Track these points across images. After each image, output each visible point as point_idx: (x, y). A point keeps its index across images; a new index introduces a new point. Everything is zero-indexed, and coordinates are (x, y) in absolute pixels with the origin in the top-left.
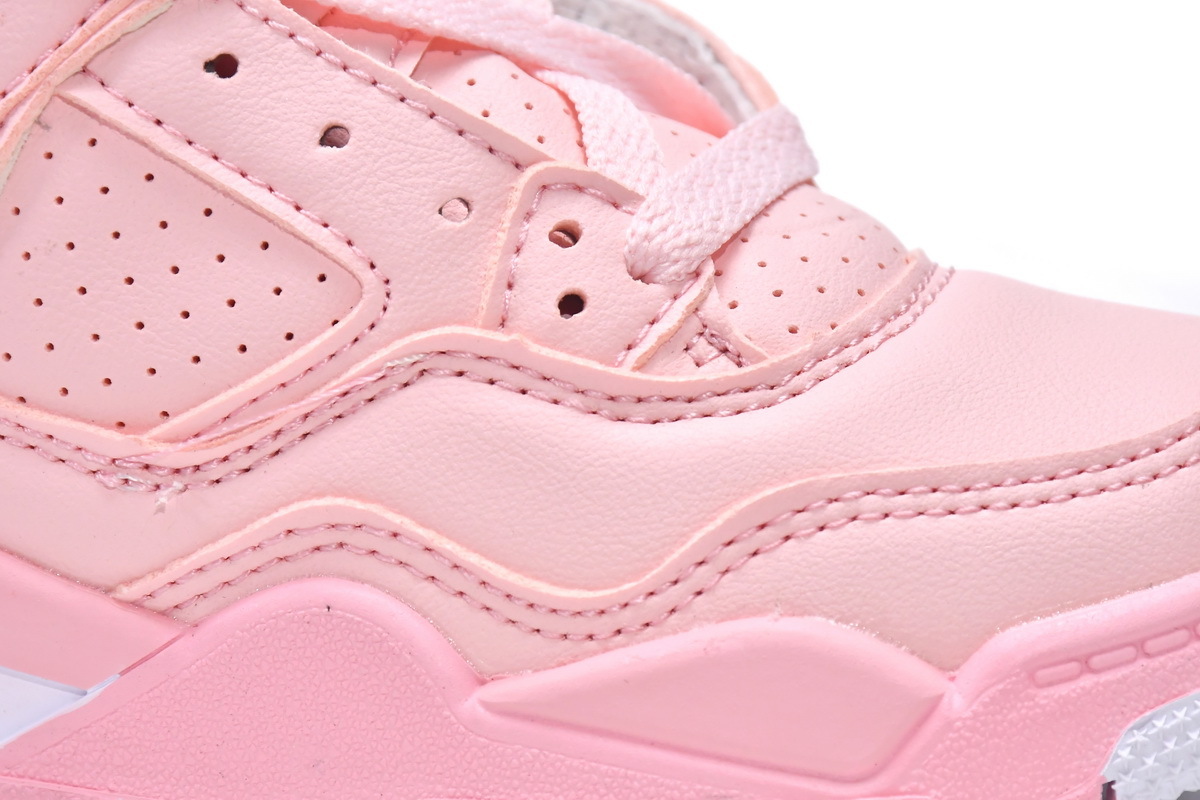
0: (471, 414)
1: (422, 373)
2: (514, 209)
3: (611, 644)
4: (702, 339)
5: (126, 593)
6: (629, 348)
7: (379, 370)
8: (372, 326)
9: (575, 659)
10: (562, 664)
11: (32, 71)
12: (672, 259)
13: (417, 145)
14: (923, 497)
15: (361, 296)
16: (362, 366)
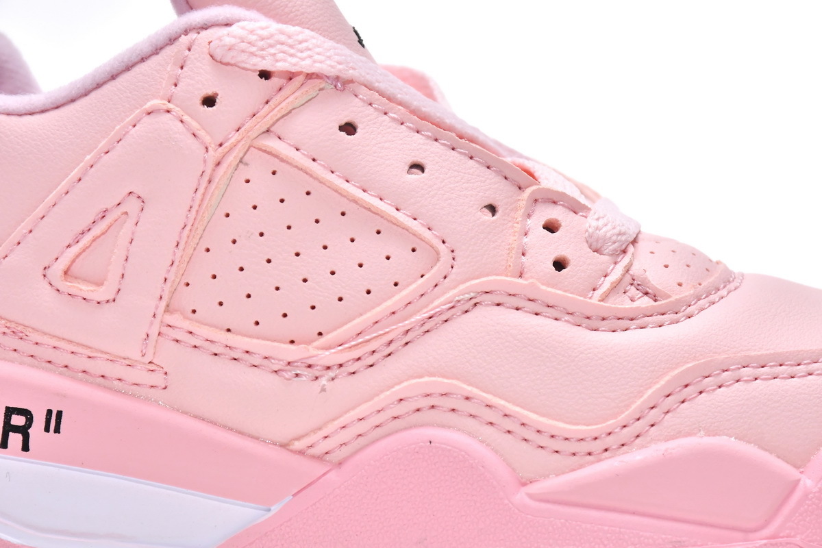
0: (508, 326)
1: (475, 305)
2: (523, 210)
3: (603, 457)
4: (633, 287)
5: (298, 445)
6: (594, 290)
7: (449, 303)
8: (445, 278)
9: (581, 467)
10: (573, 470)
11: (238, 131)
12: (612, 241)
13: (465, 173)
14: (775, 368)
15: (438, 260)
16: (442, 299)
